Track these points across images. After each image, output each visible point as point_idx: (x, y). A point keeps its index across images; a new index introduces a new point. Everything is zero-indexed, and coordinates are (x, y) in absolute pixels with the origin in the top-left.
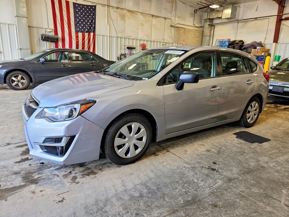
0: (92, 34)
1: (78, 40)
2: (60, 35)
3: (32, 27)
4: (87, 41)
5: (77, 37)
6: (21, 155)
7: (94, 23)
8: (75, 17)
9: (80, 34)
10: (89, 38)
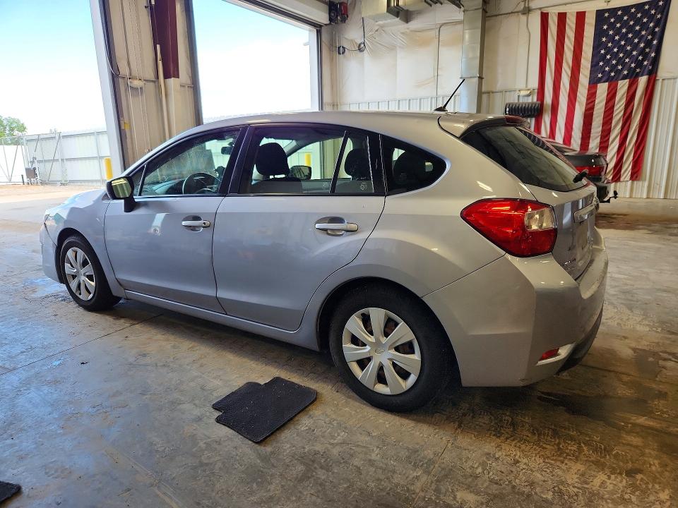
0: (643, 80)
1: (591, 104)
2: (548, 99)
3: (493, 92)
4: (624, 101)
5: (592, 96)
7: (654, 48)
8: (597, 45)
9: (603, 88)
10: (631, 93)
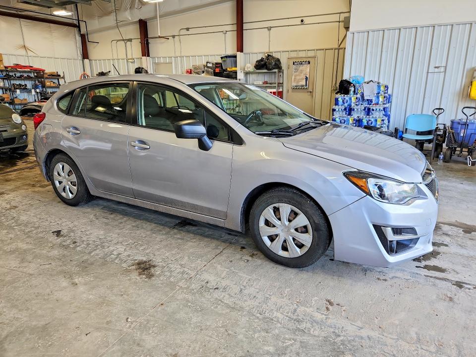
6: (438, 253)
